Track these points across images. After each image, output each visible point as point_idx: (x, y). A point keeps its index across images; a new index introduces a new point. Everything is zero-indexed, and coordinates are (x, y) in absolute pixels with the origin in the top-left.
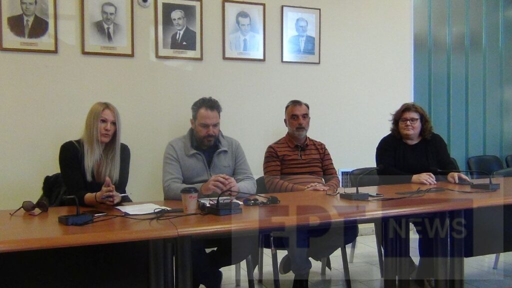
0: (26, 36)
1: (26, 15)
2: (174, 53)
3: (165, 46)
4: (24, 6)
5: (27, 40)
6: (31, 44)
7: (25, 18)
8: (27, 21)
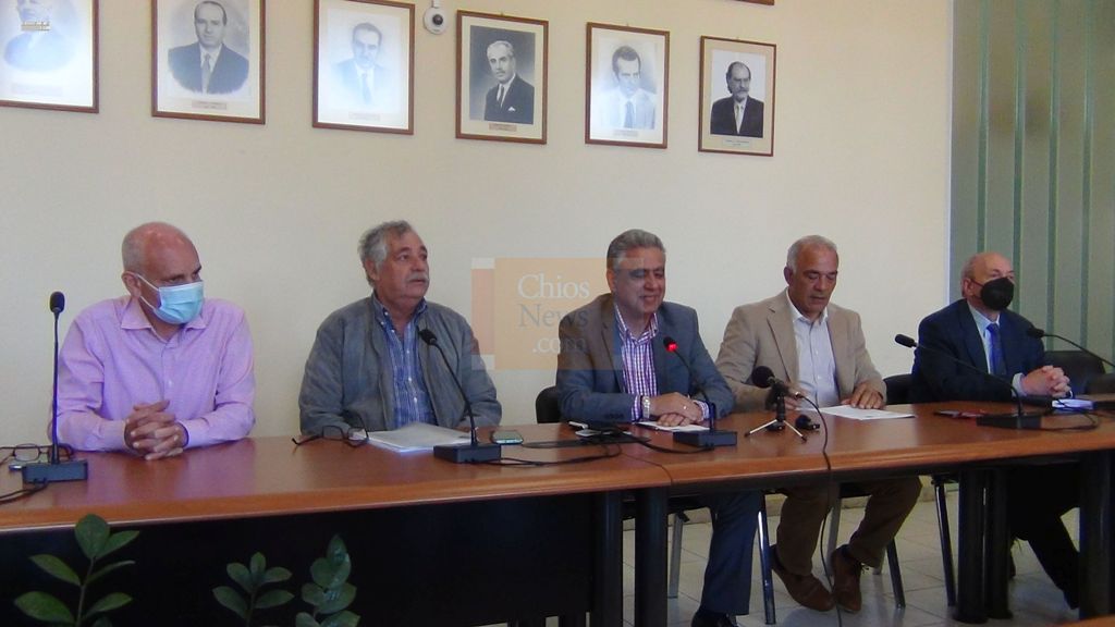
0: (205, 90)
1: (206, 46)
2: (490, 128)
3: (473, 116)
4: (202, 28)
5: (205, 96)
6: (215, 105)
7: (204, 52)
8: (207, 57)
